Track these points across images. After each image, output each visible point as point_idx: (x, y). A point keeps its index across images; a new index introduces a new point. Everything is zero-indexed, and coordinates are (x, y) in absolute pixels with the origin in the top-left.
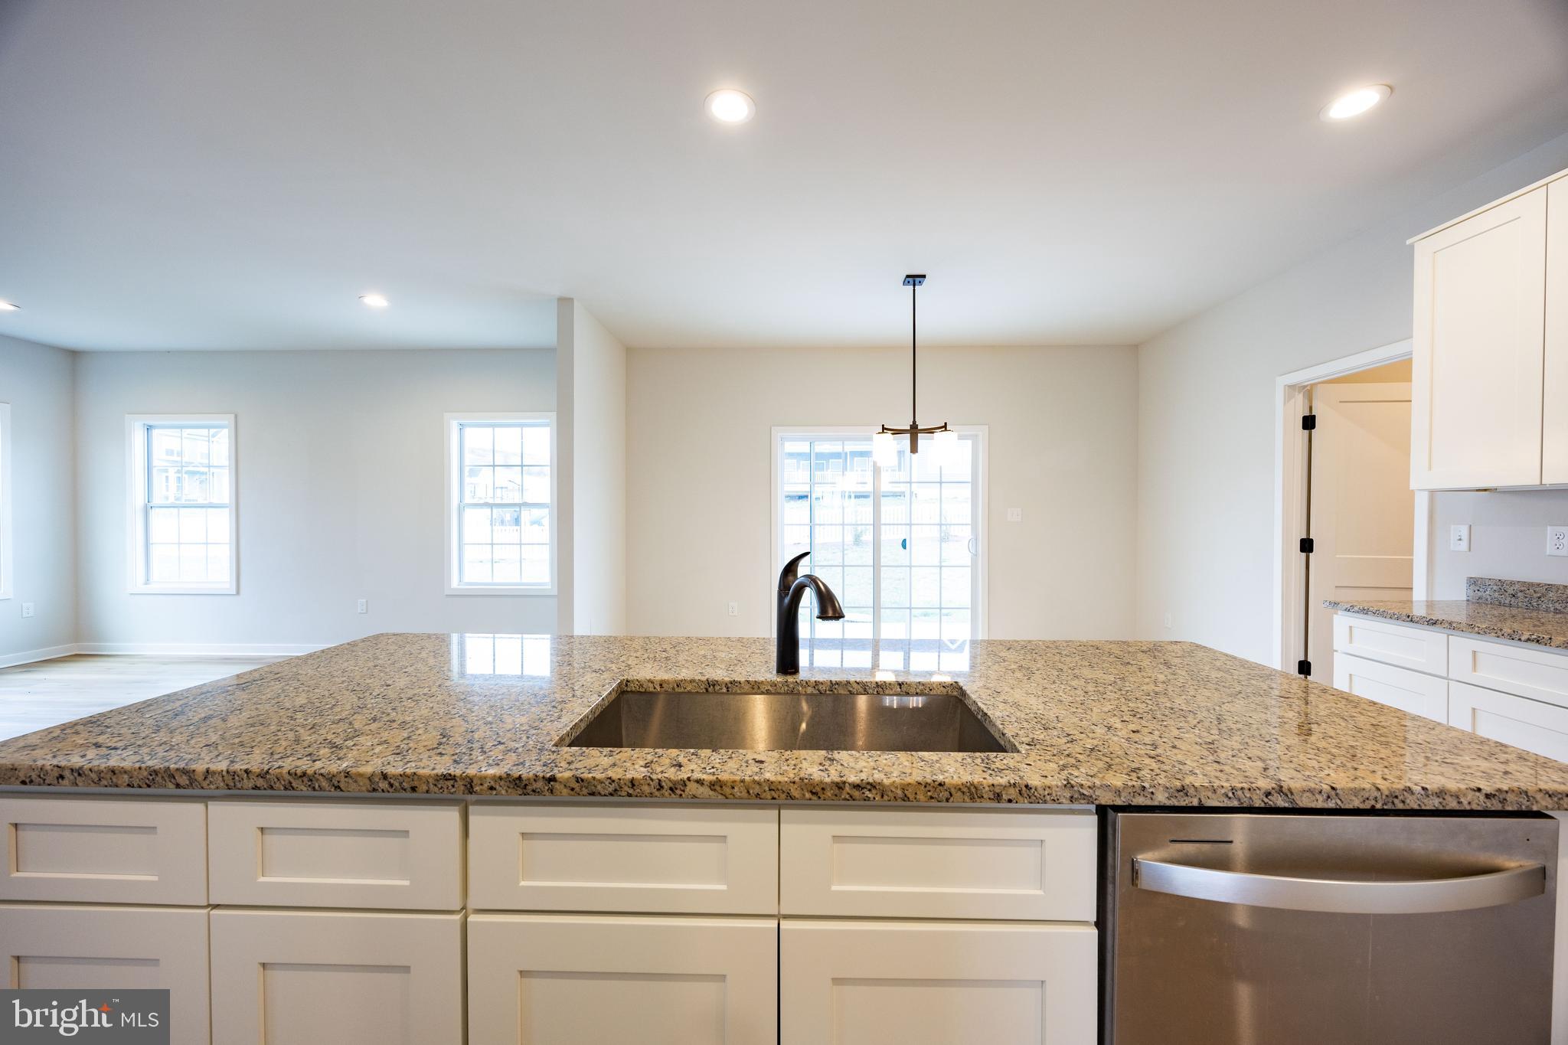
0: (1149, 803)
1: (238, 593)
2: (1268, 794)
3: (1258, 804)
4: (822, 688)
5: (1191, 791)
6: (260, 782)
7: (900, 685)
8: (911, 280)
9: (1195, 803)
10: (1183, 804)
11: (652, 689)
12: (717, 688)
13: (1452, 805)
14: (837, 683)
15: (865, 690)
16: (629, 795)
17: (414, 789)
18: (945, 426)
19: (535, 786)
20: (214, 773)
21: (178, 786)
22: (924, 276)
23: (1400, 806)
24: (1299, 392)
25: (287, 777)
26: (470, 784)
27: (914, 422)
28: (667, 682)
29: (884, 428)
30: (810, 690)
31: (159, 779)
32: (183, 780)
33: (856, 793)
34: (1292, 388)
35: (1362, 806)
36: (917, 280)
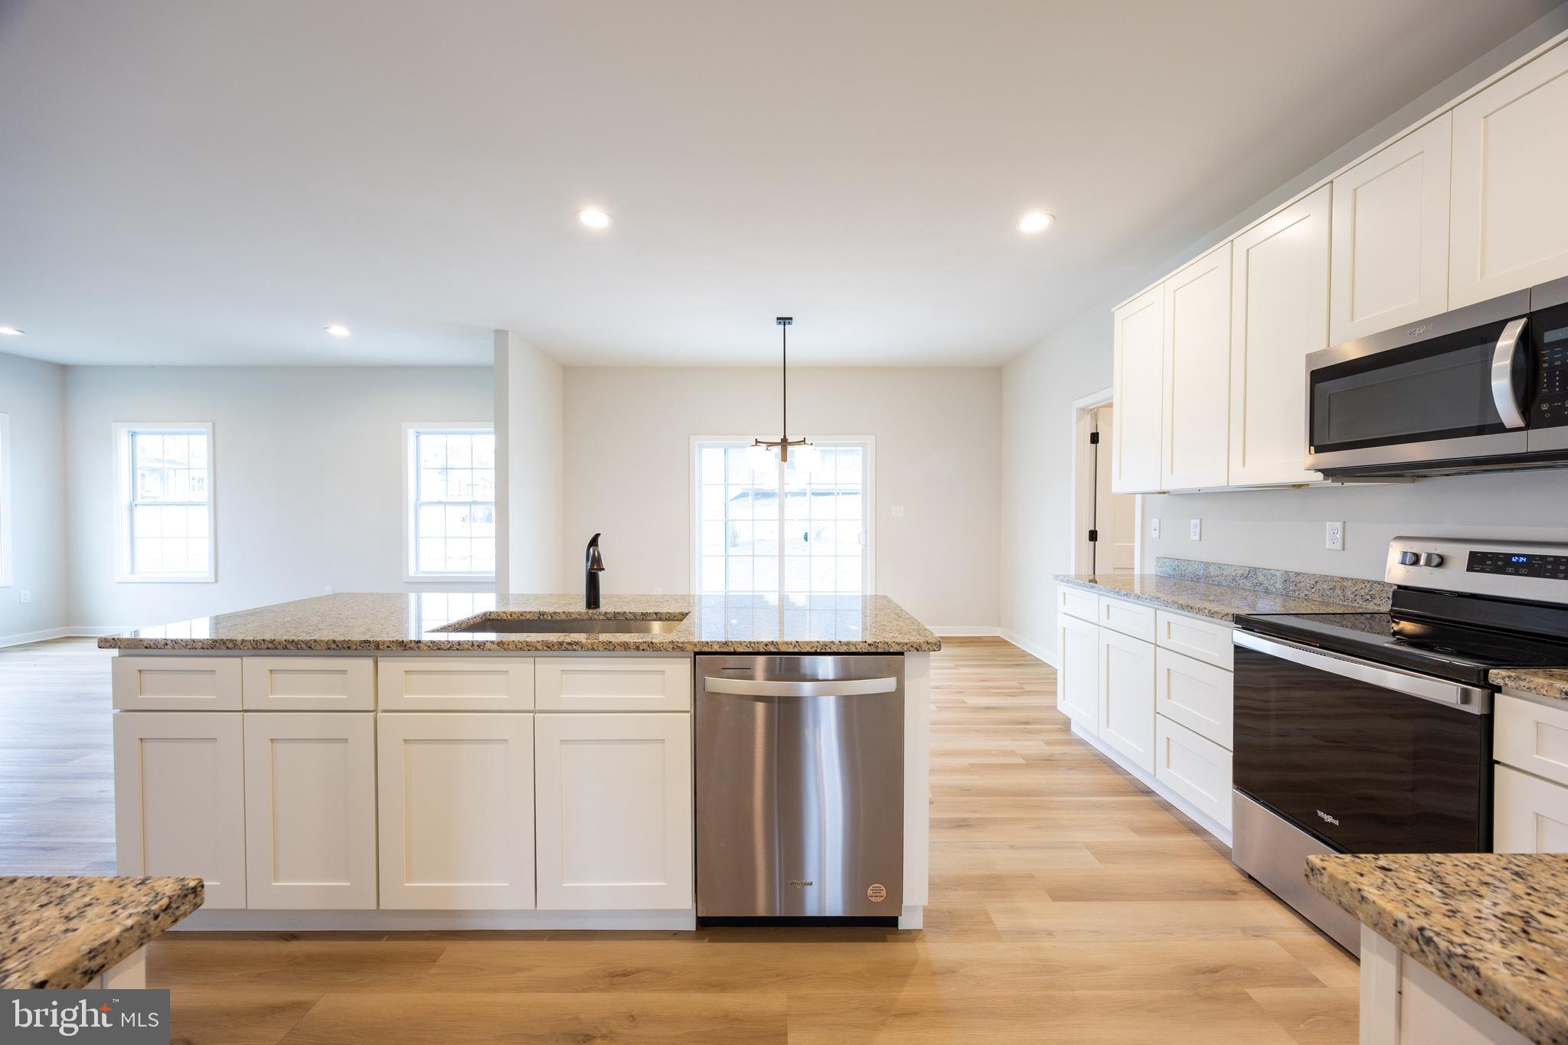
0: (710, 650)
1: (216, 581)
2: (766, 645)
3: (762, 650)
4: (609, 616)
5: (730, 644)
6: (270, 645)
7: (656, 614)
8: (782, 321)
9: (732, 650)
10: (726, 650)
11: (505, 618)
12: (545, 616)
13: (853, 649)
14: (618, 613)
15: (635, 617)
16: (458, 649)
17: (349, 648)
18: (804, 441)
19: (410, 645)
20: (246, 641)
21: (228, 648)
22: (791, 319)
23: (829, 650)
24: (1088, 414)
25: (284, 642)
26: (377, 645)
27: (785, 436)
28: (515, 613)
29: (757, 442)
30: (601, 617)
31: (218, 644)
32: (230, 645)
33: (569, 647)
34: (1083, 410)
35: (811, 651)
36: (787, 321)
